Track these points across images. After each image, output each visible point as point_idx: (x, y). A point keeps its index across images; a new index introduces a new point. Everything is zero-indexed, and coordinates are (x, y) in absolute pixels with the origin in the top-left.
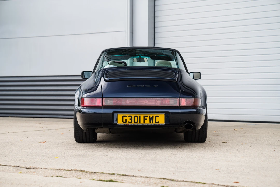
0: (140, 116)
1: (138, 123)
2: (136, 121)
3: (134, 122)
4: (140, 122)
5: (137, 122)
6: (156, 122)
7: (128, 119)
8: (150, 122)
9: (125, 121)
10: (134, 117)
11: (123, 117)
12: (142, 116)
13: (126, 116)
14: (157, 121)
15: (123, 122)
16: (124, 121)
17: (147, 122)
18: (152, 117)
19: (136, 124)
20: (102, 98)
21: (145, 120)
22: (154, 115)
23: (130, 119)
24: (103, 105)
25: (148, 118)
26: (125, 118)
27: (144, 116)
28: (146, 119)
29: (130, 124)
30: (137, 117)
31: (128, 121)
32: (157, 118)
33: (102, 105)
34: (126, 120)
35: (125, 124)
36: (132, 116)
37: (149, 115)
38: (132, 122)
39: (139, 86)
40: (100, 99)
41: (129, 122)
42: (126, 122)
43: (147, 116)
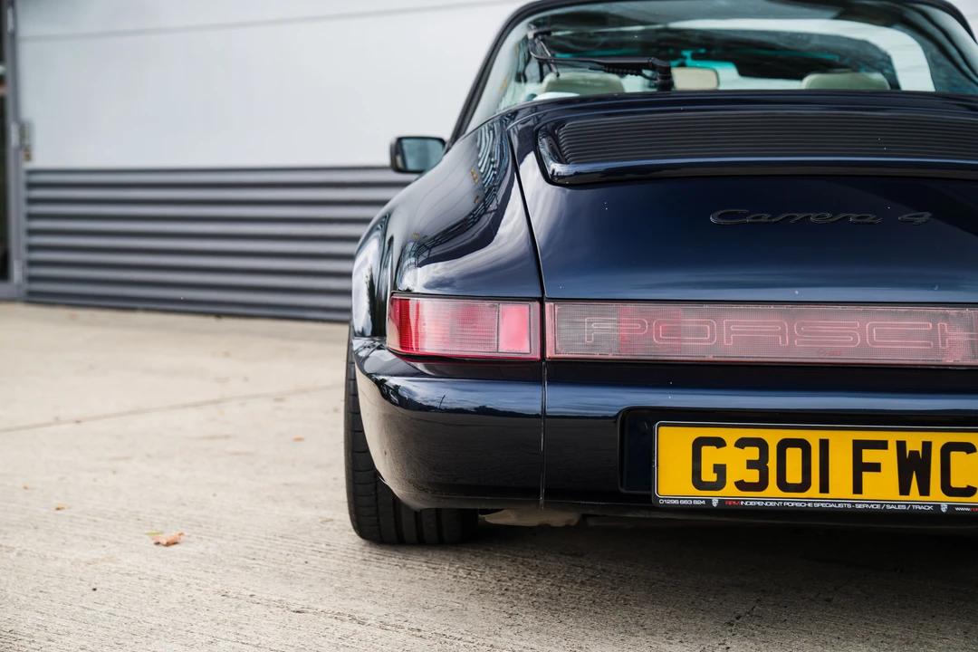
0: (824, 445)
1: (814, 491)
2: (794, 476)
3: (783, 484)
4: (824, 487)
5: (805, 485)
6: (947, 489)
7: (737, 463)
8: (904, 489)
9: (713, 477)
10: (783, 446)
11: (698, 444)
12: (841, 443)
13: (719, 443)
14: (956, 482)
15: (698, 482)
16: (708, 475)
17: (883, 488)
18: (919, 448)
19: (794, 500)
20: (541, 301)
21: (866, 475)
22: (939, 439)
23: (751, 465)
24: (548, 354)
25: (889, 459)
26: (710, 455)
27: (859, 446)
28: (875, 467)
29: (752, 498)
30: (804, 446)
31: (731, 478)
32: (956, 457)
33: (538, 356)
34: (720, 470)
35: (715, 497)
36: (762, 445)
37: (892, 437)
38: (762, 485)
39: (799, 216)
40: (524, 307)
41: (741, 485)
42: (720, 484)
43: (882, 445)
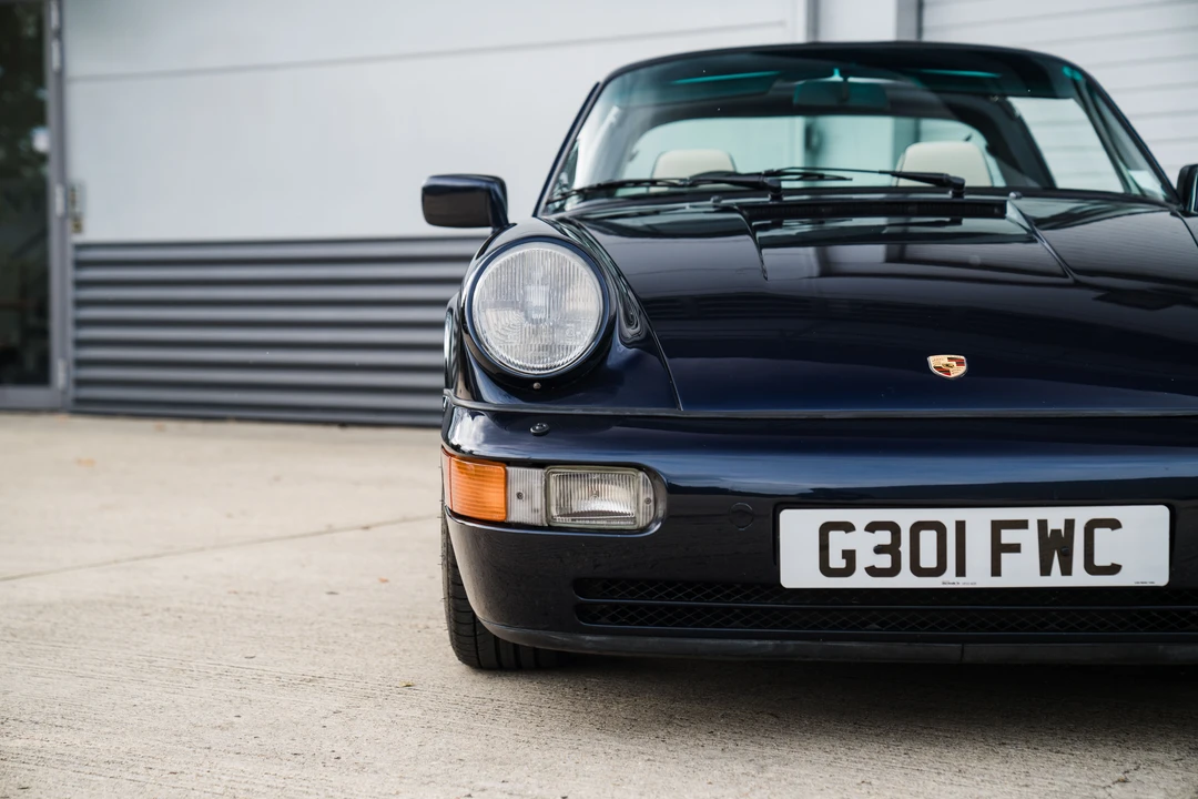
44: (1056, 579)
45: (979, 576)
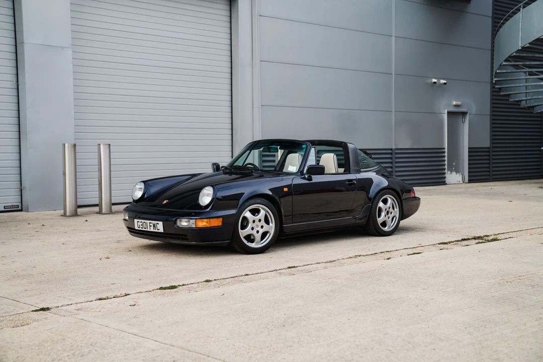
44: (155, 231)
45: (149, 230)
